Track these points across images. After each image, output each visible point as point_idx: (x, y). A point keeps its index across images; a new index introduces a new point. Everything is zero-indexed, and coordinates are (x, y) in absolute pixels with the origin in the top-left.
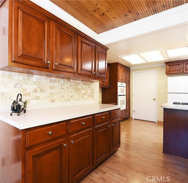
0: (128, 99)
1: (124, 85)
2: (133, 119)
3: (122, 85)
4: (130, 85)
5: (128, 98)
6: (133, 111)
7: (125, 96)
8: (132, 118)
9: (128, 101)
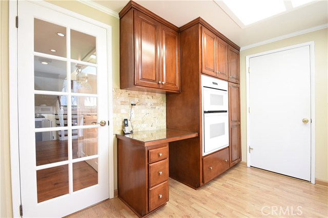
0: (236, 121)
1: (224, 85)
2: (249, 166)
3: (216, 84)
4: (239, 88)
5: (235, 118)
6: (248, 149)
7: (227, 113)
8: (246, 164)
9: (237, 125)
